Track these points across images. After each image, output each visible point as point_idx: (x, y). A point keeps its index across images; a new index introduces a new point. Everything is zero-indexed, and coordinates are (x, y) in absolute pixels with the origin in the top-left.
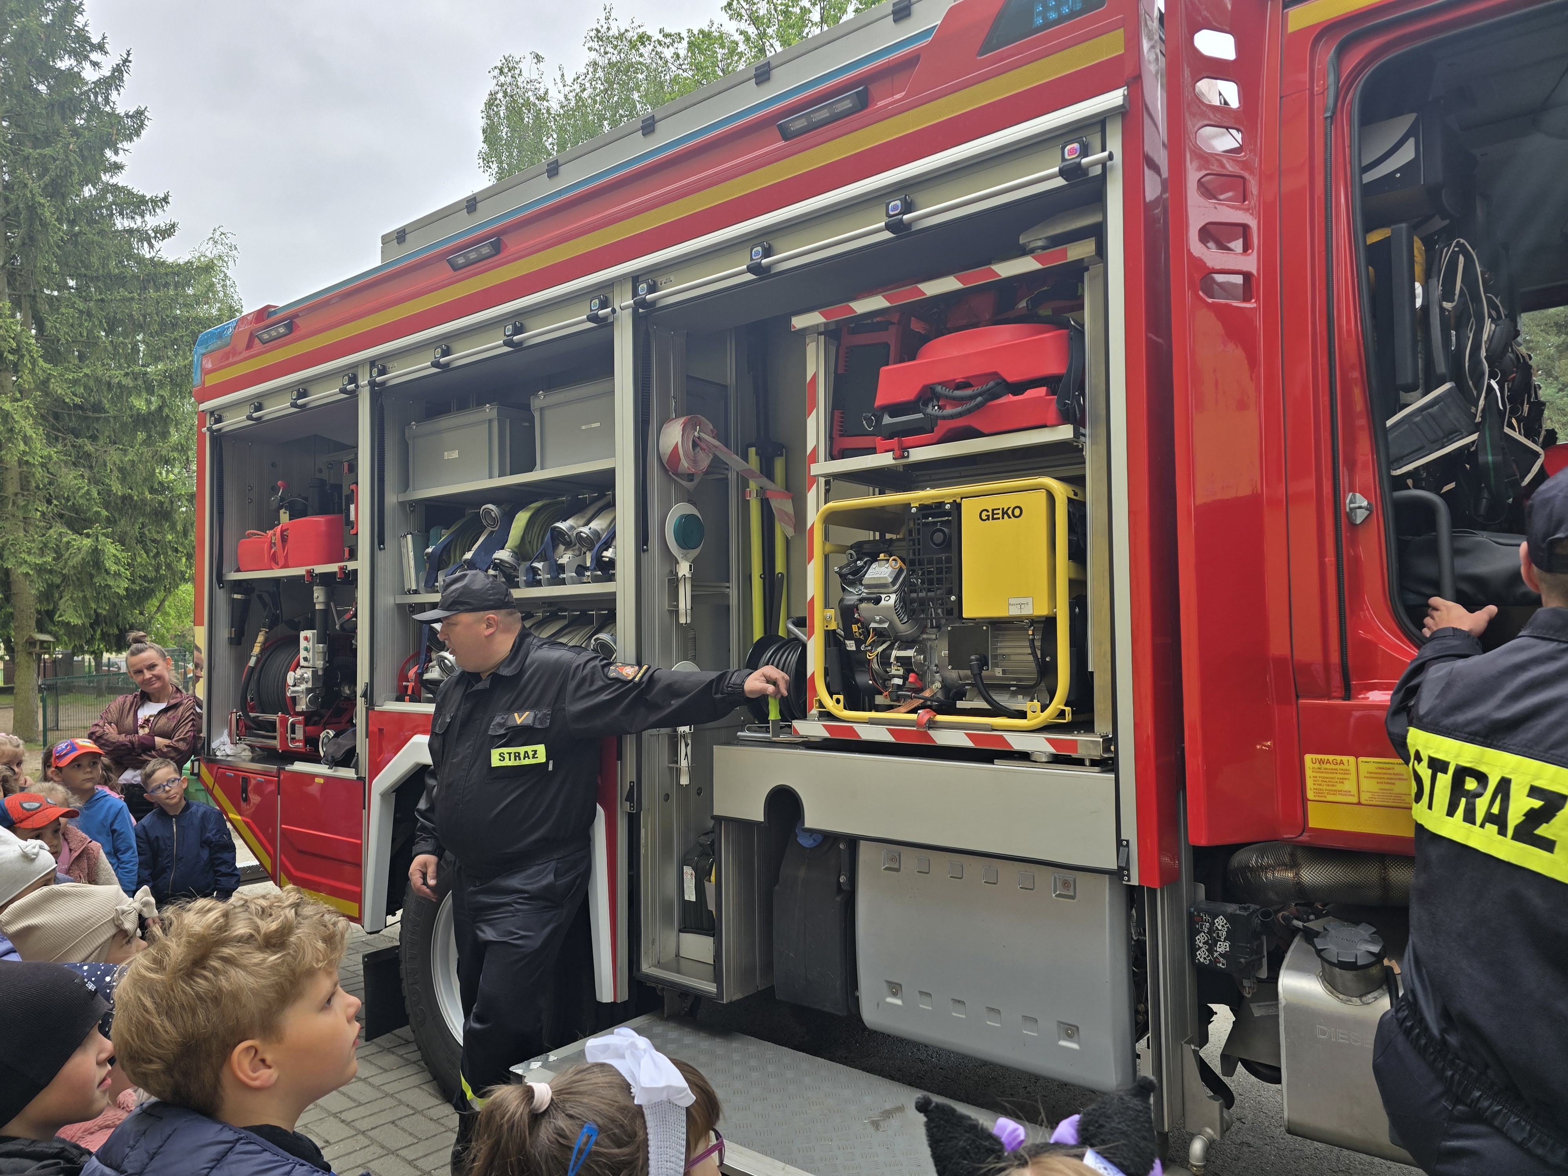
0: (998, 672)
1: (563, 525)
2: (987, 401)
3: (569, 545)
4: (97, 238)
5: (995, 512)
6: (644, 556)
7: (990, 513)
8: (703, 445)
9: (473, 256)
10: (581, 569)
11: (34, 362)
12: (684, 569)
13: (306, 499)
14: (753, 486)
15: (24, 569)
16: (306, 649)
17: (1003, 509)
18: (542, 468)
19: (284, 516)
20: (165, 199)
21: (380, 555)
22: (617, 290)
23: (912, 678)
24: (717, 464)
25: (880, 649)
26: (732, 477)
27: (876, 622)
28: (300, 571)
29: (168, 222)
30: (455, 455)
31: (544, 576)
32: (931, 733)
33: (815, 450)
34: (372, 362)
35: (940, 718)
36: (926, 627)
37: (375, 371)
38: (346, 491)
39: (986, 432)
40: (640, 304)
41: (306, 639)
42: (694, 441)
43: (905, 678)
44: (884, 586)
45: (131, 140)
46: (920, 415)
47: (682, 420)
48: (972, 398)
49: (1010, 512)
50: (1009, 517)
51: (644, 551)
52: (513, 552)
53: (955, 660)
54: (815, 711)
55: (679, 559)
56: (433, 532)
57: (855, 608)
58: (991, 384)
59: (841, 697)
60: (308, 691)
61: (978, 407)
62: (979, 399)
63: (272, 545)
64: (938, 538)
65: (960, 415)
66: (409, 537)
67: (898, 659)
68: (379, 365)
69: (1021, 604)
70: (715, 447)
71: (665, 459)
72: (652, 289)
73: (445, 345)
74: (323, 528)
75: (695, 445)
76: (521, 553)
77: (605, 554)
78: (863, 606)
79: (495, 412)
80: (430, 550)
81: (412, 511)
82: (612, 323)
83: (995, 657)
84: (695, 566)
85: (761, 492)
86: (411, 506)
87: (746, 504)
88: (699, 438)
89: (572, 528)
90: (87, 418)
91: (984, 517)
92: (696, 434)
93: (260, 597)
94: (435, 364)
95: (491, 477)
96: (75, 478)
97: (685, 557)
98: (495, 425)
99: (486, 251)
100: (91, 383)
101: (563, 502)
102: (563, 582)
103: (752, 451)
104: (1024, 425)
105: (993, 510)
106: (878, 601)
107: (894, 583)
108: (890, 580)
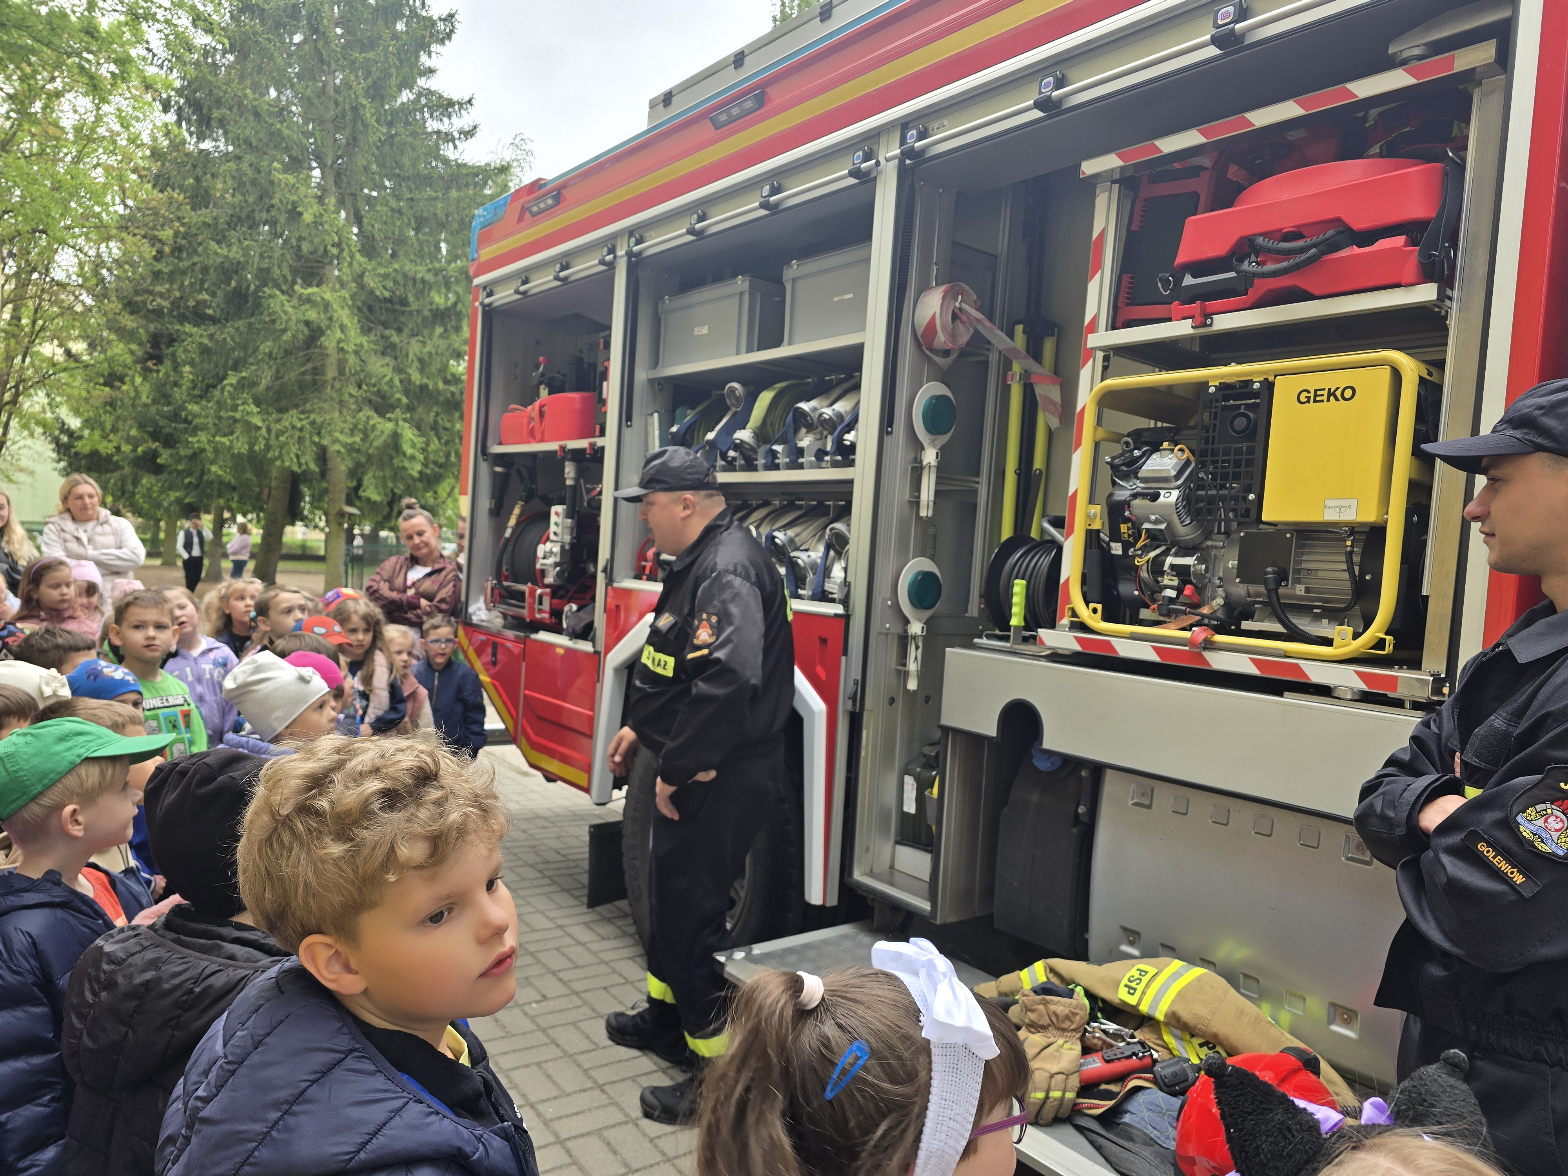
0: (1300, 590)
1: (805, 406)
2: (1323, 253)
3: (810, 428)
4: (410, 140)
5: (1319, 393)
6: (887, 439)
7: (1312, 395)
8: (964, 318)
9: (735, 111)
10: (820, 454)
11: (352, 257)
12: (930, 457)
13: (564, 376)
14: (1016, 368)
15: (337, 447)
16: (556, 524)
17: (1330, 389)
18: (790, 344)
19: (544, 392)
20: (470, 102)
21: (626, 432)
22: (883, 141)
23: (1188, 590)
24: (979, 342)
25: (1152, 554)
26: (993, 358)
27: (1150, 522)
28: (553, 446)
29: (471, 124)
30: (705, 330)
31: (782, 460)
32: (1207, 654)
33: (1095, 320)
34: (630, 232)
35: (1219, 638)
36: (1211, 532)
37: (633, 240)
38: (600, 369)
39: (1316, 293)
40: (908, 153)
41: (557, 514)
42: (954, 314)
43: (1179, 590)
44: (1165, 480)
45: (444, 43)
46: (1233, 274)
47: (942, 288)
48: (1302, 250)
49: (1338, 394)
50: (1337, 399)
51: (889, 433)
52: (754, 433)
53: (1245, 573)
54: (1066, 621)
55: (926, 445)
56: (679, 411)
57: (1126, 504)
58: (1331, 232)
59: (1099, 607)
60: (556, 564)
61: (1310, 261)
62: (1313, 251)
63: (531, 419)
64: (1240, 423)
65: (1285, 271)
66: (656, 415)
67: (1173, 567)
68: (637, 233)
69: (1340, 508)
70: (978, 320)
71: (920, 332)
72: (922, 136)
73: (701, 209)
74: (577, 405)
75: (955, 317)
76: (762, 435)
77: (846, 436)
78: (1137, 502)
79: (747, 284)
80: (674, 429)
81: (661, 390)
82: (875, 179)
83: (1298, 571)
84: (943, 454)
85: (1026, 375)
86: (659, 384)
87: (1007, 389)
88: (960, 309)
89: (815, 409)
90: (395, 311)
91: (1303, 399)
92: (957, 304)
93: (518, 472)
94: (691, 232)
95: (738, 353)
96: (382, 366)
97: (932, 444)
98: (746, 297)
99: (749, 105)
100: (400, 278)
101: (809, 384)
102: (801, 467)
103: (1019, 328)
104: (1371, 284)
105: (1316, 391)
106: (1155, 497)
107: (1177, 477)
108: (1174, 473)
